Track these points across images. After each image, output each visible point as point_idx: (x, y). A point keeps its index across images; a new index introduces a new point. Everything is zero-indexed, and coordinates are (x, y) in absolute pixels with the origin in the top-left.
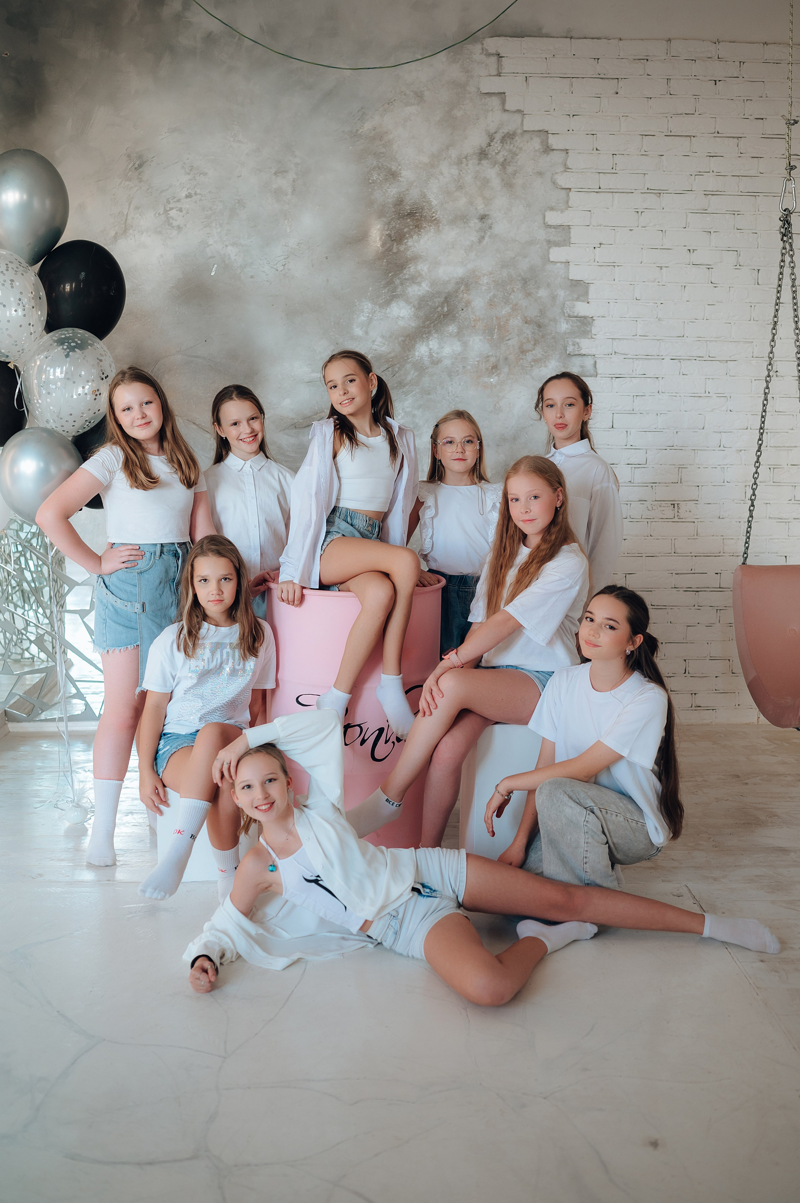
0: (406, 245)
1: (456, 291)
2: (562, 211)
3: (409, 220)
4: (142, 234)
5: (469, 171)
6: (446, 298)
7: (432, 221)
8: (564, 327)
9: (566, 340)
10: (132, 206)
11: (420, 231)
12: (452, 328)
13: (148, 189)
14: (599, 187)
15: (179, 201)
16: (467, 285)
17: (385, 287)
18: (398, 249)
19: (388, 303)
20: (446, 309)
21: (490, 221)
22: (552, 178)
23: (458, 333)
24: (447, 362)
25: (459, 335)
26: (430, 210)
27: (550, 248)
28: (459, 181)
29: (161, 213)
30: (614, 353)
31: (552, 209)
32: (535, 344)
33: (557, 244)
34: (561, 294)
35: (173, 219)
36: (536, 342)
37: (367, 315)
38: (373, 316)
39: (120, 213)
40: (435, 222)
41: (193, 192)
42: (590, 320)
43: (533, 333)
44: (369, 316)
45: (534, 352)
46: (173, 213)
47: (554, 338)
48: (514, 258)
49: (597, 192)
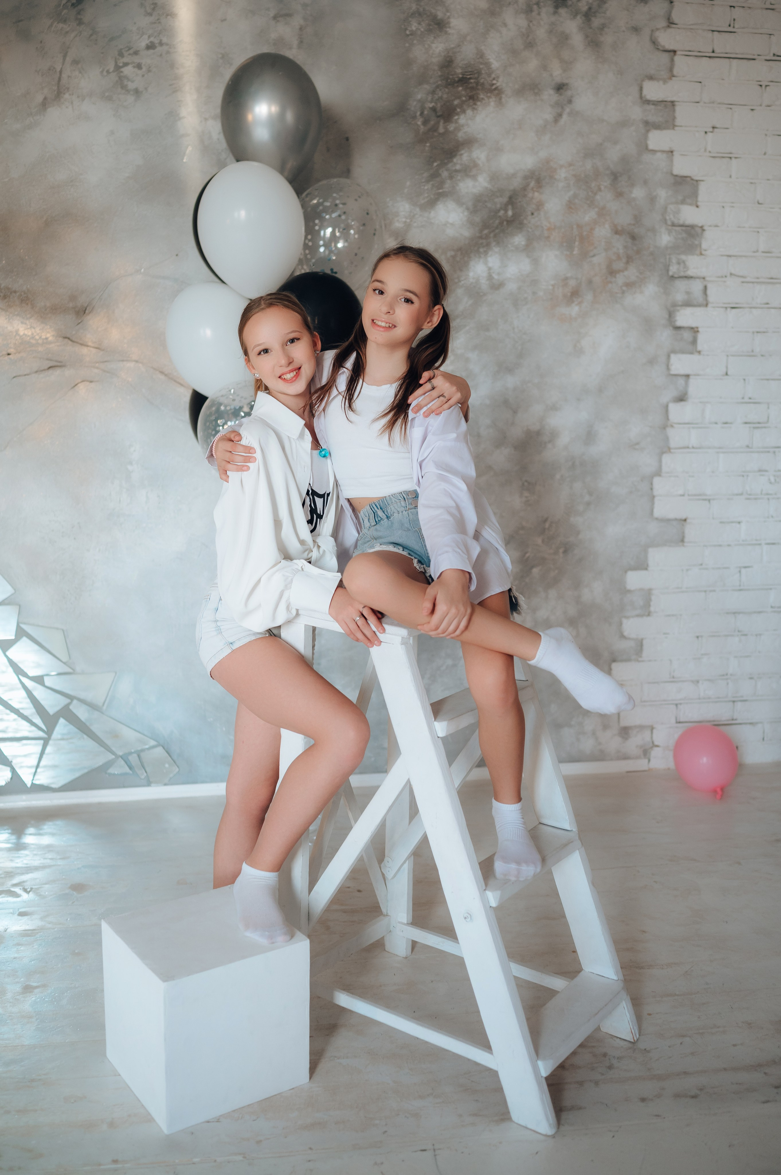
0: (456, 122)
1: (524, 189)
2: (665, 82)
3: (460, 88)
4: (83, 100)
5: (542, 23)
6: (510, 198)
7: (491, 91)
8: (665, 239)
9: (668, 257)
10: (68, 59)
11: (475, 104)
12: (519, 240)
13: (91, 35)
14: (711, 51)
15: (136, 53)
16: (539, 182)
17: (428, 181)
18: (446, 128)
19: (432, 203)
20: (510, 213)
21: (569, 93)
22: (651, 36)
23: (527, 246)
24: (511, 287)
25: (528, 248)
26: (489, 75)
27: (648, 131)
28: (528, 36)
29: (111, 70)
30: (728, 275)
31: (651, 78)
32: (627, 262)
33: (658, 127)
34: (662, 194)
35: (128, 80)
36: (629, 260)
37: (404, 220)
38: (411, 221)
39: (50, 69)
40: (496, 92)
41: (156, 41)
42: (699, 230)
43: (625, 247)
44: (405, 222)
45: (626, 273)
46: (128, 71)
47: (652, 254)
48: (601, 144)
49: (710, 57)
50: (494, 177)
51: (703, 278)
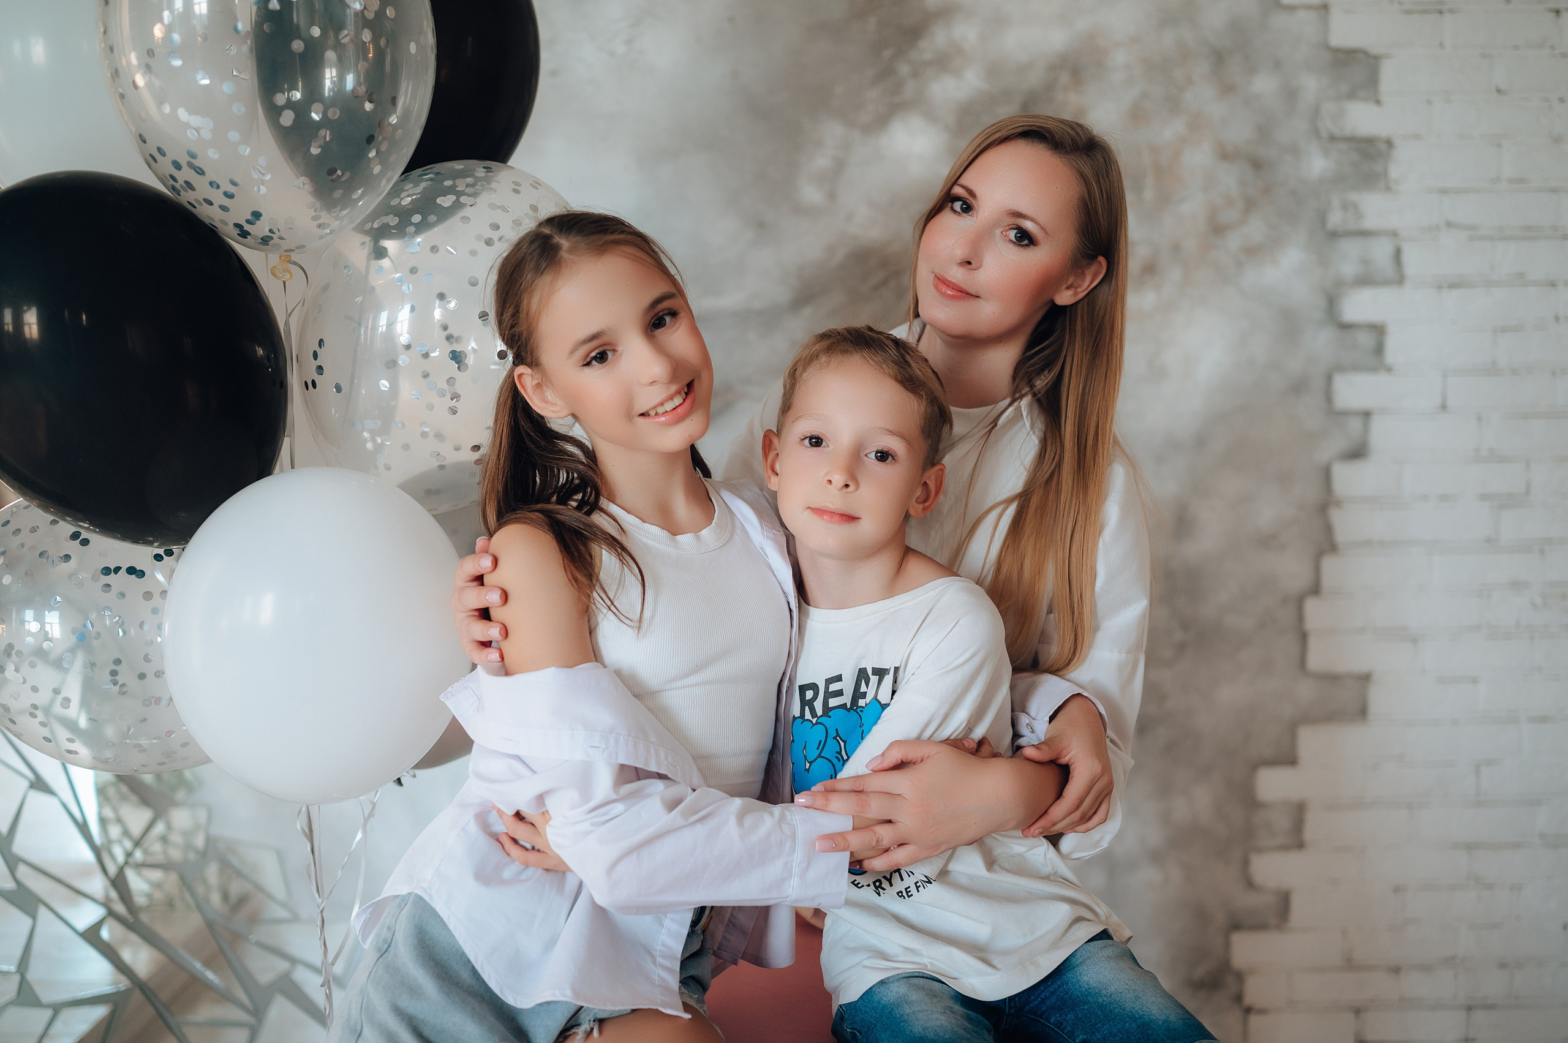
8: (1318, 165)
9: (1324, 197)
16: (1077, 74)
17: (874, 84)
19: (882, 121)
30: (1443, 225)
32: (1247, 211)
34: (1311, 85)
36: (1250, 205)
37: (834, 152)
38: (847, 153)
42: (1383, 147)
43: (1242, 183)
44: (837, 156)
45: (1245, 230)
47: (1293, 193)
50: (993, 71)
51: (1394, 234)
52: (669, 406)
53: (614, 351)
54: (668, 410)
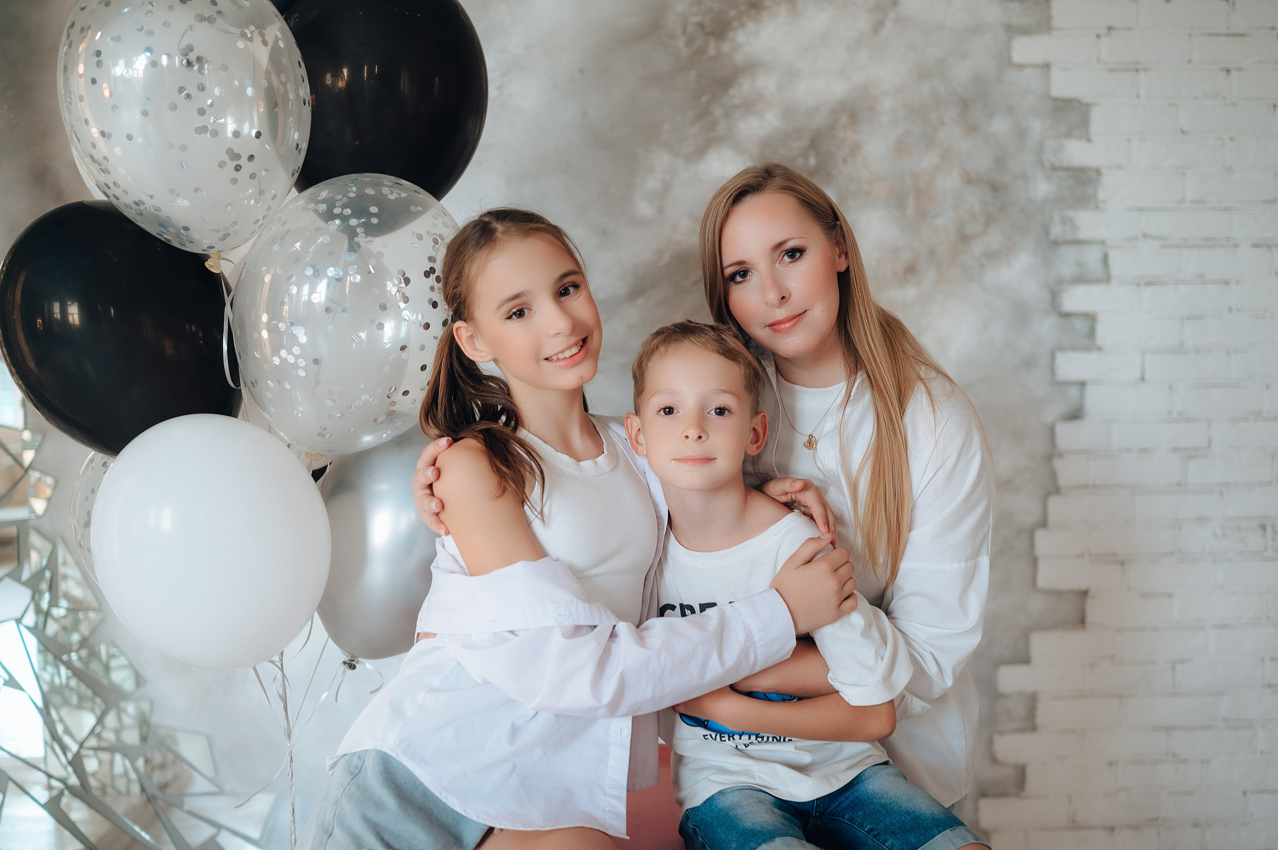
0: (733, 40)
1: (833, 126)
6: (812, 141)
8: (1043, 188)
9: (1047, 214)
11: (759, 15)
16: (854, 116)
17: (694, 123)
19: (701, 152)
27: (1011, 38)
30: (1141, 236)
32: (988, 224)
33: (1027, 31)
34: (1037, 126)
36: (989, 220)
38: (672, 177)
42: (1093, 175)
43: (984, 202)
44: (665, 179)
45: (985, 239)
47: (1024, 210)
48: (943, 60)
50: (788, 113)
51: (1102, 243)
52: (568, 354)
53: (530, 309)
54: (567, 357)
